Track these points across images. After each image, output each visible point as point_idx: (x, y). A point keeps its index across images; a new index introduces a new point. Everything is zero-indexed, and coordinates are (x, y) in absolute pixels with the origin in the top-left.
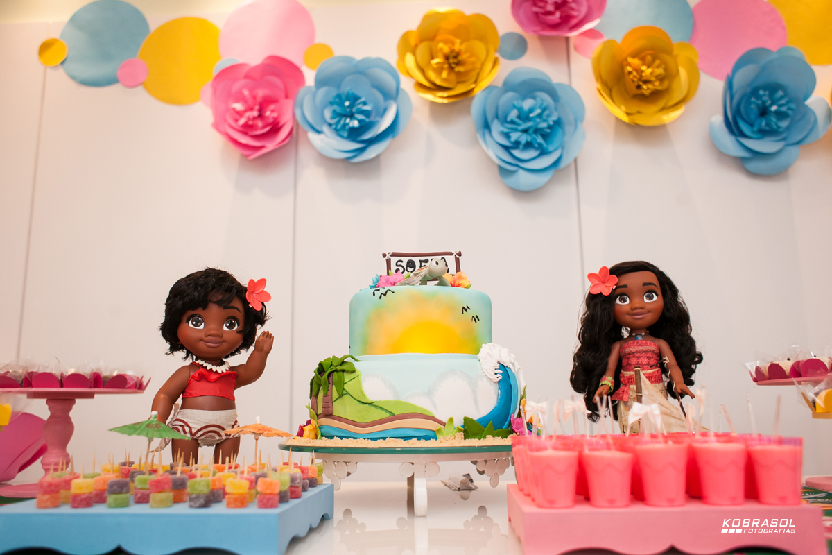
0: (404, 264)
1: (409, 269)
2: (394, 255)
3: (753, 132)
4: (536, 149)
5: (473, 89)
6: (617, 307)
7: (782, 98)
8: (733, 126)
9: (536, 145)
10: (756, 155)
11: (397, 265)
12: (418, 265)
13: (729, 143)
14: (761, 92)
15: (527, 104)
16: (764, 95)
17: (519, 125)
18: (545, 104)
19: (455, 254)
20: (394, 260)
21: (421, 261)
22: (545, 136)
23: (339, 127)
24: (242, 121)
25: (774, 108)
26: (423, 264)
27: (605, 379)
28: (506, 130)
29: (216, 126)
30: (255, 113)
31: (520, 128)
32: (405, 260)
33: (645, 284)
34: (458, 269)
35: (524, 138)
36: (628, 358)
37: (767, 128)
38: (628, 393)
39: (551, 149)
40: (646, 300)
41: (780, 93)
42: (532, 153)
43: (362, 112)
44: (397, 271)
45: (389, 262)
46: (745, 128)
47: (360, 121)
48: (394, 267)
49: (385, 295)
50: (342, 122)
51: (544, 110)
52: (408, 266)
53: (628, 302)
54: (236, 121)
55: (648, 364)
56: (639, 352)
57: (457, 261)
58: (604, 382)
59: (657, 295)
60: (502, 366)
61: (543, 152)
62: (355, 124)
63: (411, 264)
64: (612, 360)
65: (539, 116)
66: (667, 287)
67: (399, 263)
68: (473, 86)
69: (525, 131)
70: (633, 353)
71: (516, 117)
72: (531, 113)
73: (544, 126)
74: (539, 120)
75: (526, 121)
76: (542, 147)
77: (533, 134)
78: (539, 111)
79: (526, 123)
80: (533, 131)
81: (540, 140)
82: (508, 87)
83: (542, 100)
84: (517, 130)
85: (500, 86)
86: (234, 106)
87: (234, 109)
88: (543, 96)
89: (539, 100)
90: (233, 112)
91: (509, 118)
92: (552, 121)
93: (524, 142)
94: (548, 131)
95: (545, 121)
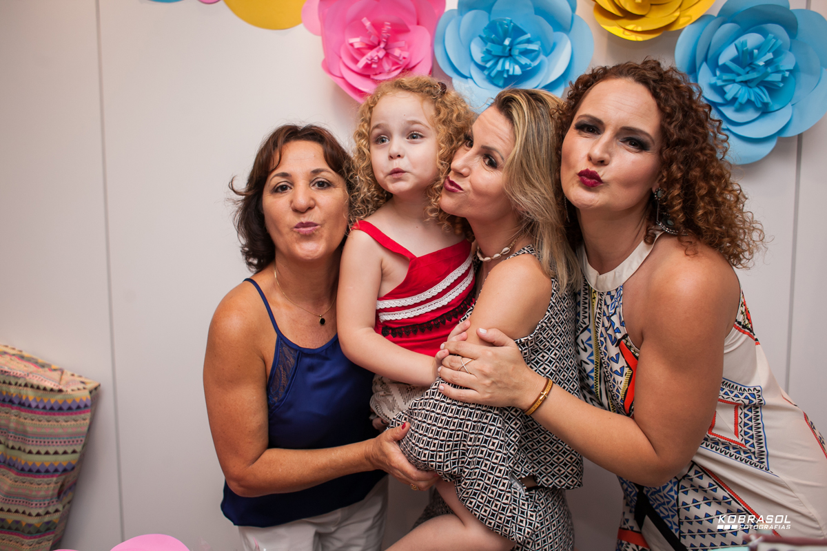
4: (757, 109)
9: (760, 105)
15: (752, 40)
17: (739, 75)
18: (779, 44)
22: (772, 88)
23: (493, 74)
24: (363, 62)
28: (720, 83)
29: (327, 67)
30: (381, 54)
31: (739, 79)
35: (743, 94)
42: (751, 114)
43: (525, 53)
47: (522, 66)
50: (499, 67)
51: (776, 53)
54: (356, 61)
61: (765, 111)
62: (518, 71)
65: (768, 63)
69: (745, 83)
71: (734, 60)
72: (758, 58)
73: (776, 78)
74: (769, 70)
75: (748, 69)
76: (766, 105)
77: (757, 90)
78: (770, 56)
79: (748, 73)
80: (758, 86)
81: (767, 99)
82: (727, 15)
83: (774, 38)
84: (734, 81)
85: (715, 14)
86: (351, 40)
87: (352, 45)
88: (776, 30)
89: (771, 36)
90: (350, 48)
91: (721, 62)
92: (787, 71)
93: (744, 100)
94: (781, 85)
95: (778, 72)
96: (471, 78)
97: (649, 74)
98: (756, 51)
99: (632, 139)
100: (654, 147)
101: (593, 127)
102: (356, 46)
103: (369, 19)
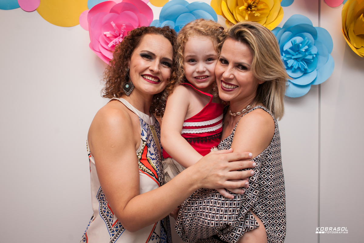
4: (301, 71)
9: (303, 70)
17: (293, 55)
18: (310, 41)
22: (308, 62)
24: (111, 44)
29: (92, 47)
31: (293, 57)
35: (296, 64)
42: (299, 74)
51: (309, 46)
54: (108, 44)
61: (305, 73)
65: (306, 50)
69: (296, 59)
71: (291, 48)
72: (302, 48)
73: (310, 57)
74: (307, 53)
75: (297, 53)
76: (305, 70)
77: (301, 63)
78: (306, 47)
79: (297, 55)
80: (302, 61)
81: (306, 67)
82: (286, 28)
83: (308, 39)
84: (291, 58)
85: (282, 27)
86: (105, 33)
87: (105, 35)
88: (308, 36)
89: (306, 38)
90: (104, 37)
91: (285, 49)
92: (315, 54)
93: (296, 67)
94: (312, 61)
95: (310, 54)
98: (301, 45)
102: (108, 36)
103: (114, 23)
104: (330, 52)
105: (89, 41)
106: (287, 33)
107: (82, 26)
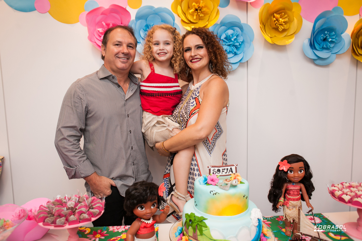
0: (216, 171)
1: (218, 172)
2: (212, 167)
3: (320, 48)
4: (233, 54)
5: (207, 25)
6: (289, 175)
7: (334, 35)
8: (312, 46)
9: (234, 53)
10: (319, 58)
11: (213, 171)
12: (221, 171)
13: (310, 53)
14: (326, 32)
15: (230, 32)
16: (327, 34)
17: (227, 43)
18: (238, 33)
19: (235, 165)
20: (212, 169)
21: (223, 169)
22: (237, 47)
25: (330, 40)
26: (223, 170)
27: (281, 199)
29: (90, 39)
31: (227, 44)
32: (217, 169)
33: (300, 168)
34: (236, 172)
35: (229, 49)
36: (290, 191)
37: (326, 47)
38: (289, 204)
39: (238, 53)
40: (299, 173)
41: (333, 33)
42: (231, 55)
44: (213, 173)
45: (210, 170)
46: (317, 46)
48: (212, 172)
49: (215, 194)
51: (237, 36)
52: (218, 171)
53: (293, 173)
54: (100, 37)
55: (297, 194)
56: (294, 190)
57: (236, 168)
58: (281, 200)
59: (303, 171)
60: (258, 219)
61: (236, 54)
63: (219, 170)
64: (284, 190)
65: (235, 39)
66: (307, 166)
67: (214, 170)
68: (207, 23)
69: (229, 45)
70: (292, 190)
71: (225, 38)
72: (232, 38)
73: (237, 44)
74: (235, 42)
75: (229, 41)
76: (235, 52)
77: (232, 47)
78: (235, 37)
79: (229, 42)
80: (233, 46)
81: (235, 50)
82: (222, 24)
83: (237, 31)
84: (226, 45)
85: (219, 23)
86: (99, 29)
87: (99, 31)
88: (237, 29)
89: (235, 31)
90: (98, 32)
91: (221, 39)
92: (240, 42)
93: (228, 51)
94: (239, 46)
95: (238, 42)
96: (141, 43)
97: (195, 31)
98: (231, 36)
99: (199, 47)
100: (204, 46)
101: (189, 49)
102: (100, 31)
103: (104, 22)
104: (252, 40)
105: (87, 35)
106: (223, 27)
107: (81, 23)
